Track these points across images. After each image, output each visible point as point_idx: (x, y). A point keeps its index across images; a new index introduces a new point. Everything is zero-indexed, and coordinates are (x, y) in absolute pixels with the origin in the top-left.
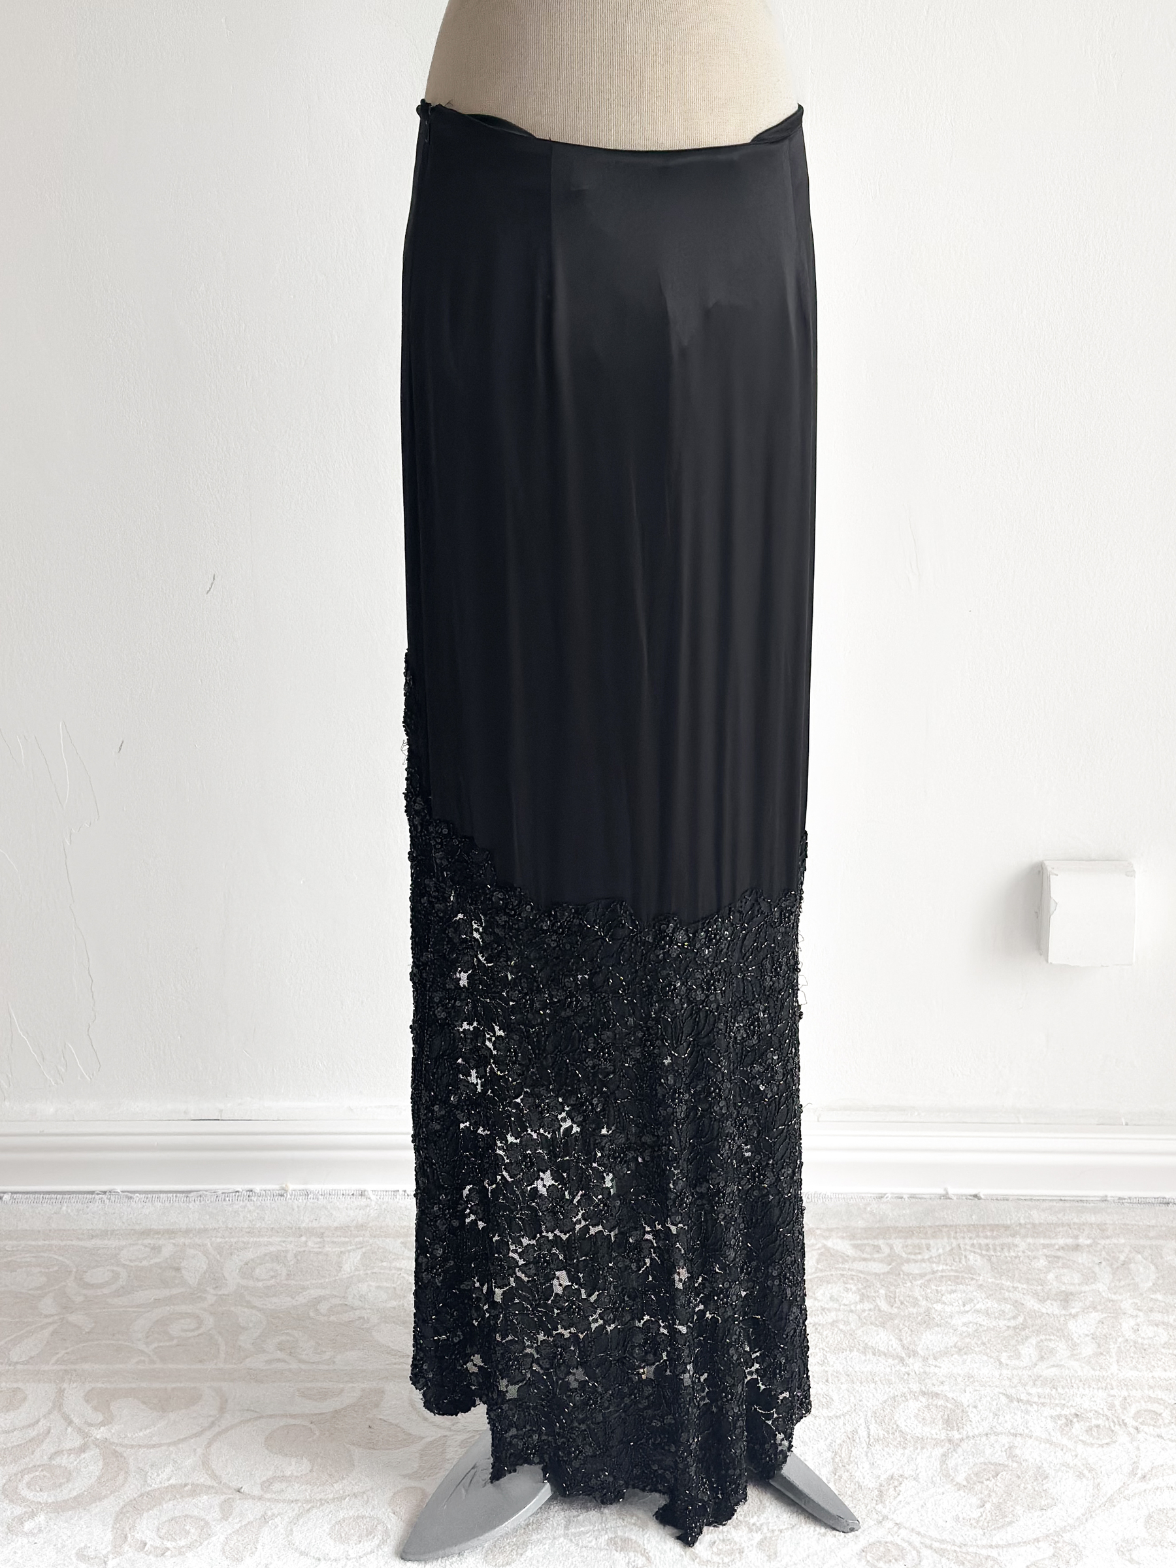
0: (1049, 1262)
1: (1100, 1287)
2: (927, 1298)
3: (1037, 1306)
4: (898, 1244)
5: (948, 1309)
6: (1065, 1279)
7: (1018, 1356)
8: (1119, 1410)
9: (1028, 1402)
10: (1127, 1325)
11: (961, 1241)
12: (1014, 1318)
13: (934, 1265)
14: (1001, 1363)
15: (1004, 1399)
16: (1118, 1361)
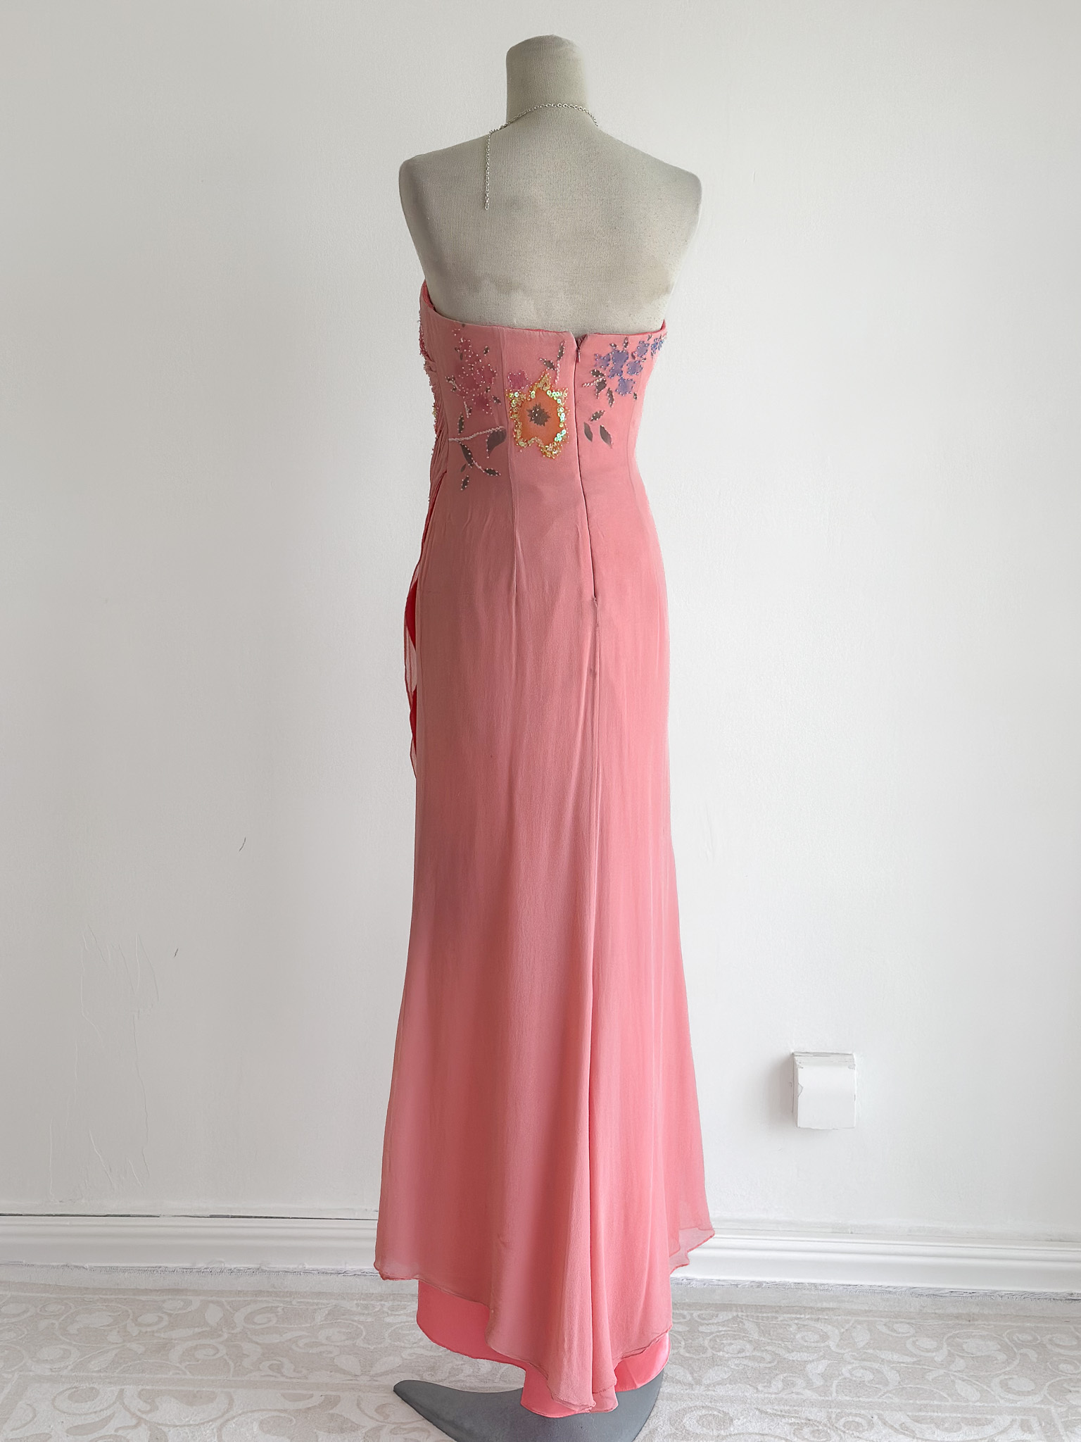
0: (799, 1328)
1: (832, 1344)
2: (712, 1348)
3: (787, 1356)
4: (695, 1314)
5: (727, 1356)
6: (806, 1338)
7: (770, 1387)
8: (834, 1421)
9: (775, 1415)
10: (844, 1370)
11: (740, 1314)
12: (770, 1362)
13: (720, 1327)
14: (757, 1389)
15: (757, 1412)
16: (837, 1392)
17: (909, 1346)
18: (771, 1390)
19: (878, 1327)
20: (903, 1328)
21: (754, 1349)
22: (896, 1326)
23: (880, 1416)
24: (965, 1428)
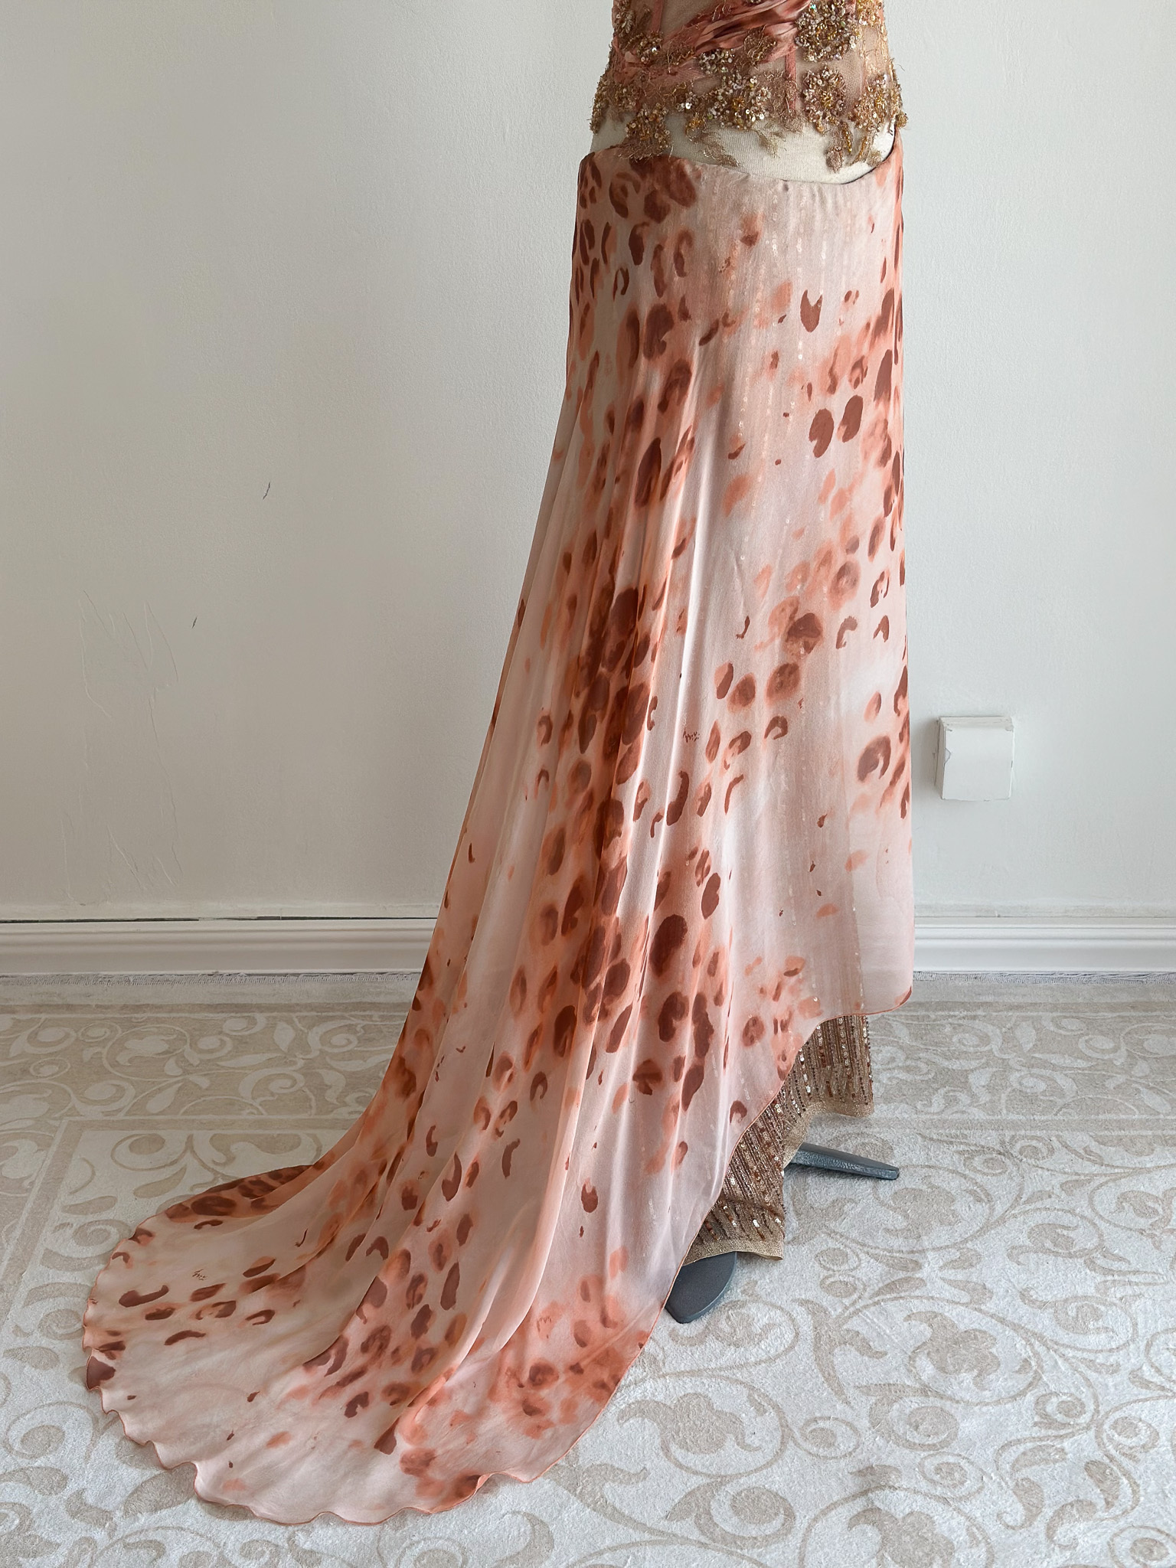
0: (954, 1029)
1: (995, 1046)
3: (946, 1063)
6: (966, 1042)
7: (930, 1104)
8: (1008, 1147)
9: (941, 1141)
10: (1014, 1077)
12: (926, 1074)
14: (917, 1109)
15: (920, 1139)
16: (1006, 1107)
17: (1081, 1045)
18: (932, 1110)
19: (1044, 1023)
20: (1073, 1025)
21: (907, 1058)
22: (1065, 1022)
23: (1058, 1137)
24: (1158, 1149)
